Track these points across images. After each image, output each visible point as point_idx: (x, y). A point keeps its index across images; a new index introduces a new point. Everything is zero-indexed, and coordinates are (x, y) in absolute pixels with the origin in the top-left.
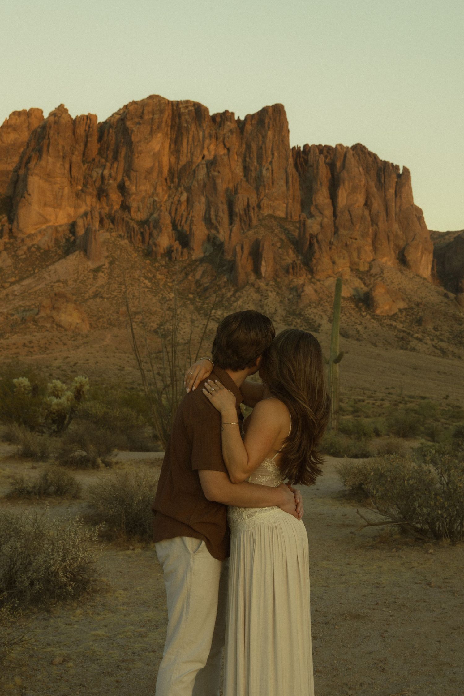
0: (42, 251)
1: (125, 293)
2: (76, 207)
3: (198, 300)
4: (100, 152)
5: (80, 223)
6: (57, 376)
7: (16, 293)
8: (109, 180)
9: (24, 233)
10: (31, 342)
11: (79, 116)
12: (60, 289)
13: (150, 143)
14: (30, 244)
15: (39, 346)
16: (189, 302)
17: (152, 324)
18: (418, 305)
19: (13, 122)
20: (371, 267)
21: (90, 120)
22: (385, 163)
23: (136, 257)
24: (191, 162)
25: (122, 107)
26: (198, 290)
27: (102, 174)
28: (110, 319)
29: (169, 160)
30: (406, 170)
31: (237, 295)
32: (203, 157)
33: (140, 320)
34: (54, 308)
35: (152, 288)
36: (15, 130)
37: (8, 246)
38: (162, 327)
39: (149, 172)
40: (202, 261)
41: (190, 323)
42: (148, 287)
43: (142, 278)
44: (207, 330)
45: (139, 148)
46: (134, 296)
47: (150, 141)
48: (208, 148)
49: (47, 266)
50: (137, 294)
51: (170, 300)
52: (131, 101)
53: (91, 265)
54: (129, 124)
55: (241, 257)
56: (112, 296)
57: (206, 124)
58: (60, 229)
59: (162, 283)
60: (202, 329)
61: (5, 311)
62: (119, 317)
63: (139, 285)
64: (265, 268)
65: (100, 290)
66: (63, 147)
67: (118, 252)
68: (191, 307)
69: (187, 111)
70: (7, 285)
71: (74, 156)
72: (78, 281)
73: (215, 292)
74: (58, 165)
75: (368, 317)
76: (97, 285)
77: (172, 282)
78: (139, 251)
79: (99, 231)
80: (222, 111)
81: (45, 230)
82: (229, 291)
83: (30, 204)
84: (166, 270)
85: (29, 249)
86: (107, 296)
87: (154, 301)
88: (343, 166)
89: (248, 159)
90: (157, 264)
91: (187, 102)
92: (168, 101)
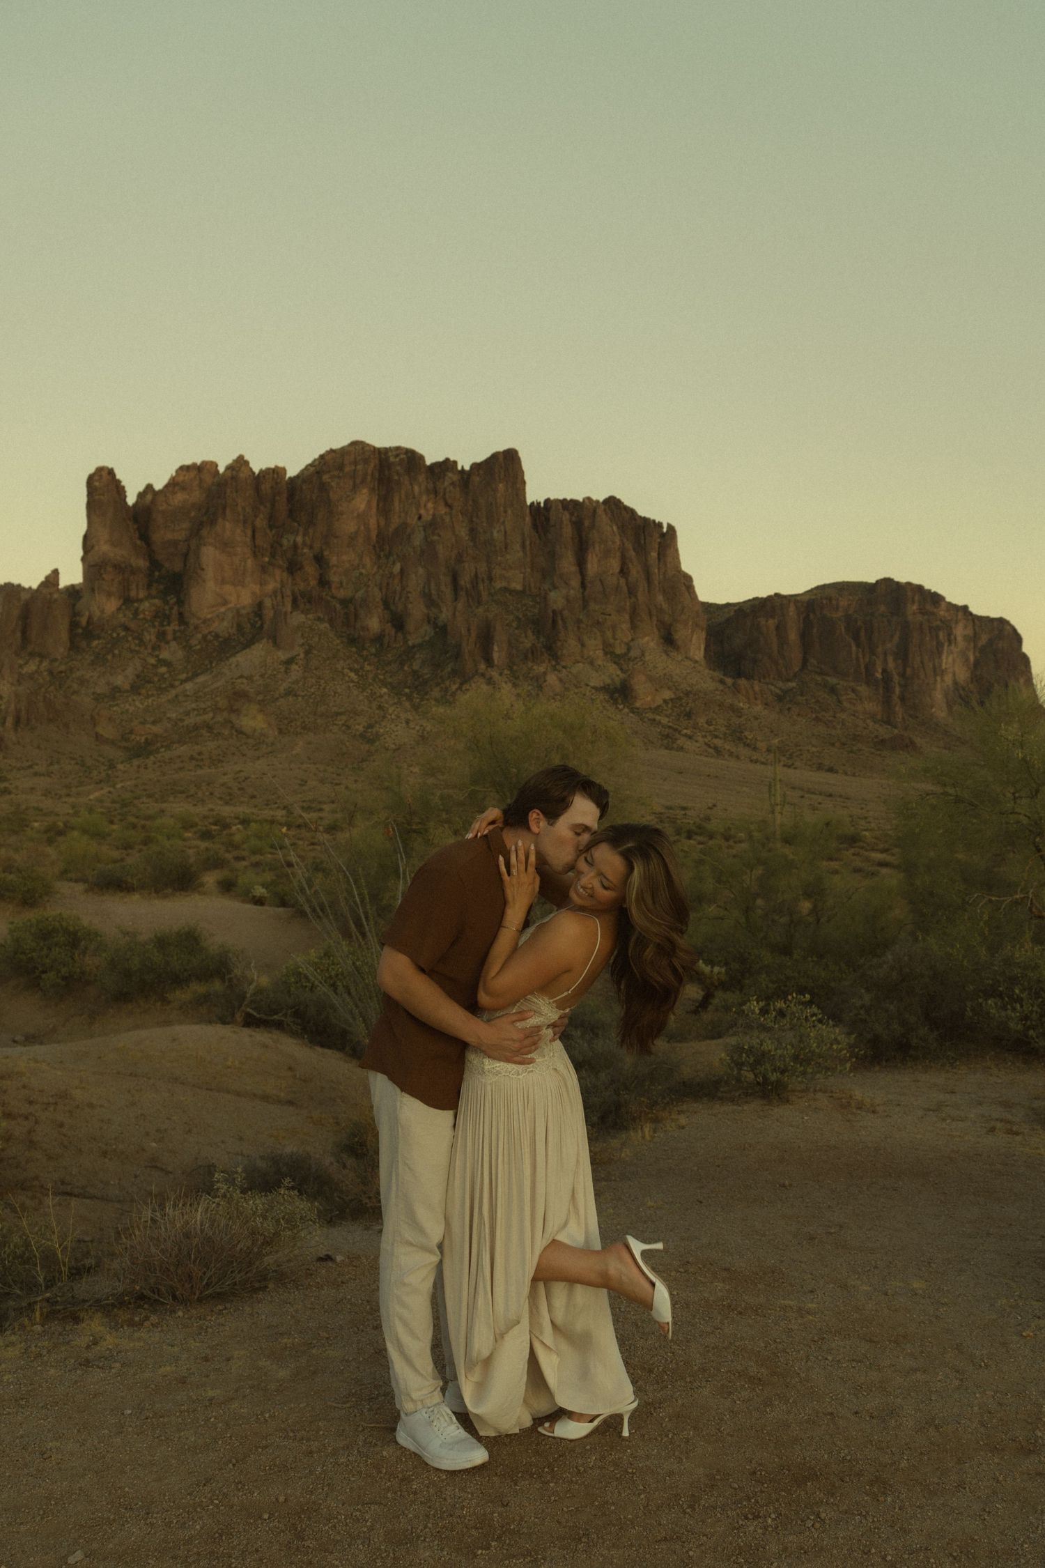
0: (221, 639)
1: (324, 689)
2: (262, 584)
3: (415, 696)
4: (291, 513)
5: (268, 603)
6: (218, 795)
7: (188, 693)
8: (303, 549)
9: (199, 619)
10: (200, 754)
11: (264, 468)
12: (243, 686)
13: (354, 502)
14: (206, 632)
15: (210, 758)
16: (404, 698)
17: (357, 727)
18: (687, 694)
19: (181, 479)
20: (629, 649)
21: (278, 474)
22: (646, 520)
23: (337, 645)
24: (404, 525)
25: (317, 456)
26: (417, 683)
27: (295, 540)
28: (304, 722)
29: (378, 521)
30: (671, 528)
31: (464, 688)
32: (420, 518)
33: (343, 722)
34: (232, 710)
35: (358, 682)
36: (184, 489)
37: (178, 634)
38: (370, 730)
39: (353, 538)
40: (420, 646)
41: (404, 725)
42: (353, 682)
43: (346, 671)
44: (425, 732)
45: (340, 508)
46: (335, 693)
47: (353, 499)
48: (425, 506)
49: (227, 658)
50: (339, 691)
51: (381, 696)
52: (328, 449)
53: (282, 655)
54: (326, 477)
55: (468, 640)
56: (309, 694)
57: (421, 478)
58: (243, 612)
59: (371, 676)
60: (418, 731)
61: (174, 715)
62: (316, 720)
63: (342, 680)
64: (497, 655)
65: (293, 686)
66: (244, 508)
67: (316, 639)
68: (407, 704)
69: (397, 460)
70: (177, 683)
71: (258, 519)
72: (266, 676)
73: (438, 684)
74: (238, 531)
75: (626, 710)
76: (290, 680)
77: (384, 675)
78: (343, 637)
79: (291, 613)
80: (441, 459)
81: (224, 613)
82: (454, 684)
83: (204, 581)
84: (376, 660)
85: (204, 637)
86: (303, 694)
87: (361, 698)
88: (593, 526)
89: (474, 519)
90: (365, 653)
91: (398, 448)
92: (374, 448)
